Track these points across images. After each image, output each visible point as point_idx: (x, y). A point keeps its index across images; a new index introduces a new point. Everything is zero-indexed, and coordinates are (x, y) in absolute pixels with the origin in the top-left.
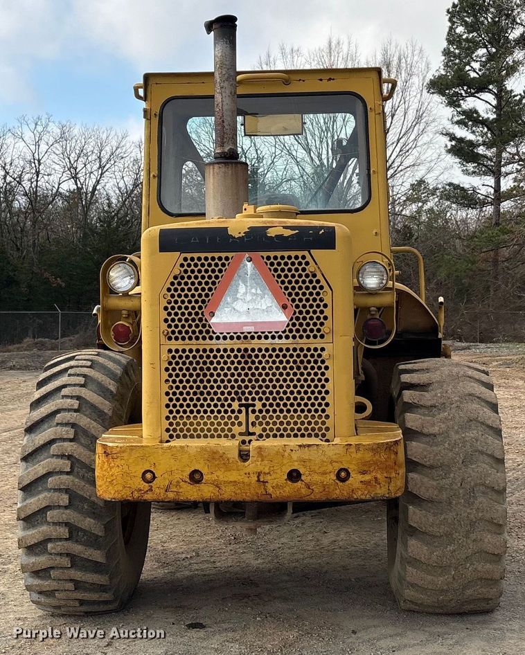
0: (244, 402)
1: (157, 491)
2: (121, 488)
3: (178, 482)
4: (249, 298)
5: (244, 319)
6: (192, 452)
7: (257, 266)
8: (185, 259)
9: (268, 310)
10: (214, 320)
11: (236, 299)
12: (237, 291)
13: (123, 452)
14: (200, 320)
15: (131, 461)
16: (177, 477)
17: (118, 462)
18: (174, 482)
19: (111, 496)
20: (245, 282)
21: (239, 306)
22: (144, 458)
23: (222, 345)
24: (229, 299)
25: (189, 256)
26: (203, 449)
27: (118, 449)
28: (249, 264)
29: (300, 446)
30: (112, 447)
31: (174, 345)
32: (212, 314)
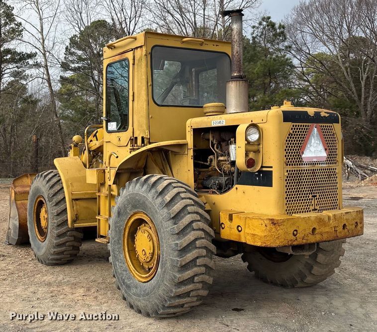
0: (313, 195)
1: (299, 240)
2: (283, 240)
3: (308, 234)
4: (315, 145)
5: (313, 155)
6: (313, 219)
7: (318, 130)
8: (293, 126)
9: (320, 151)
10: (303, 156)
11: (311, 146)
12: (311, 142)
13: (284, 222)
14: (298, 155)
15: (288, 226)
16: (307, 232)
17: (282, 227)
18: (306, 235)
19: (277, 245)
20: (314, 137)
21: (312, 149)
22: (293, 224)
23: (306, 167)
24: (309, 146)
25: (295, 124)
26: (316, 217)
27: (282, 221)
28: (316, 129)
29: (346, 213)
30: (278, 220)
31: (289, 168)
32: (303, 153)
